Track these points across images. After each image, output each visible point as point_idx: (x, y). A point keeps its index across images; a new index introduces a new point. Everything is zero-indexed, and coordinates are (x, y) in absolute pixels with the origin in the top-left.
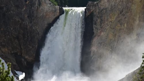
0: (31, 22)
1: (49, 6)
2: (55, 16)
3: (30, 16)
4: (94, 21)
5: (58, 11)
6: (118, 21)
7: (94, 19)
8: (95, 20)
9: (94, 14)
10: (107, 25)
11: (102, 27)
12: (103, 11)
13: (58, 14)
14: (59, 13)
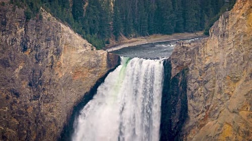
0: (36, 97)
1: (81, 53)
2: (97, 75)
3: (35, 83)
4: (189, 89)
5: (105, 63)
6: (245, 95)
7: (189, 86)
8: (192, 88)
9: (190, 72)
10: (221, 102)
11: (209, 106)
12: (209, 69)
13: (104, 70)
14: (107, 67)
